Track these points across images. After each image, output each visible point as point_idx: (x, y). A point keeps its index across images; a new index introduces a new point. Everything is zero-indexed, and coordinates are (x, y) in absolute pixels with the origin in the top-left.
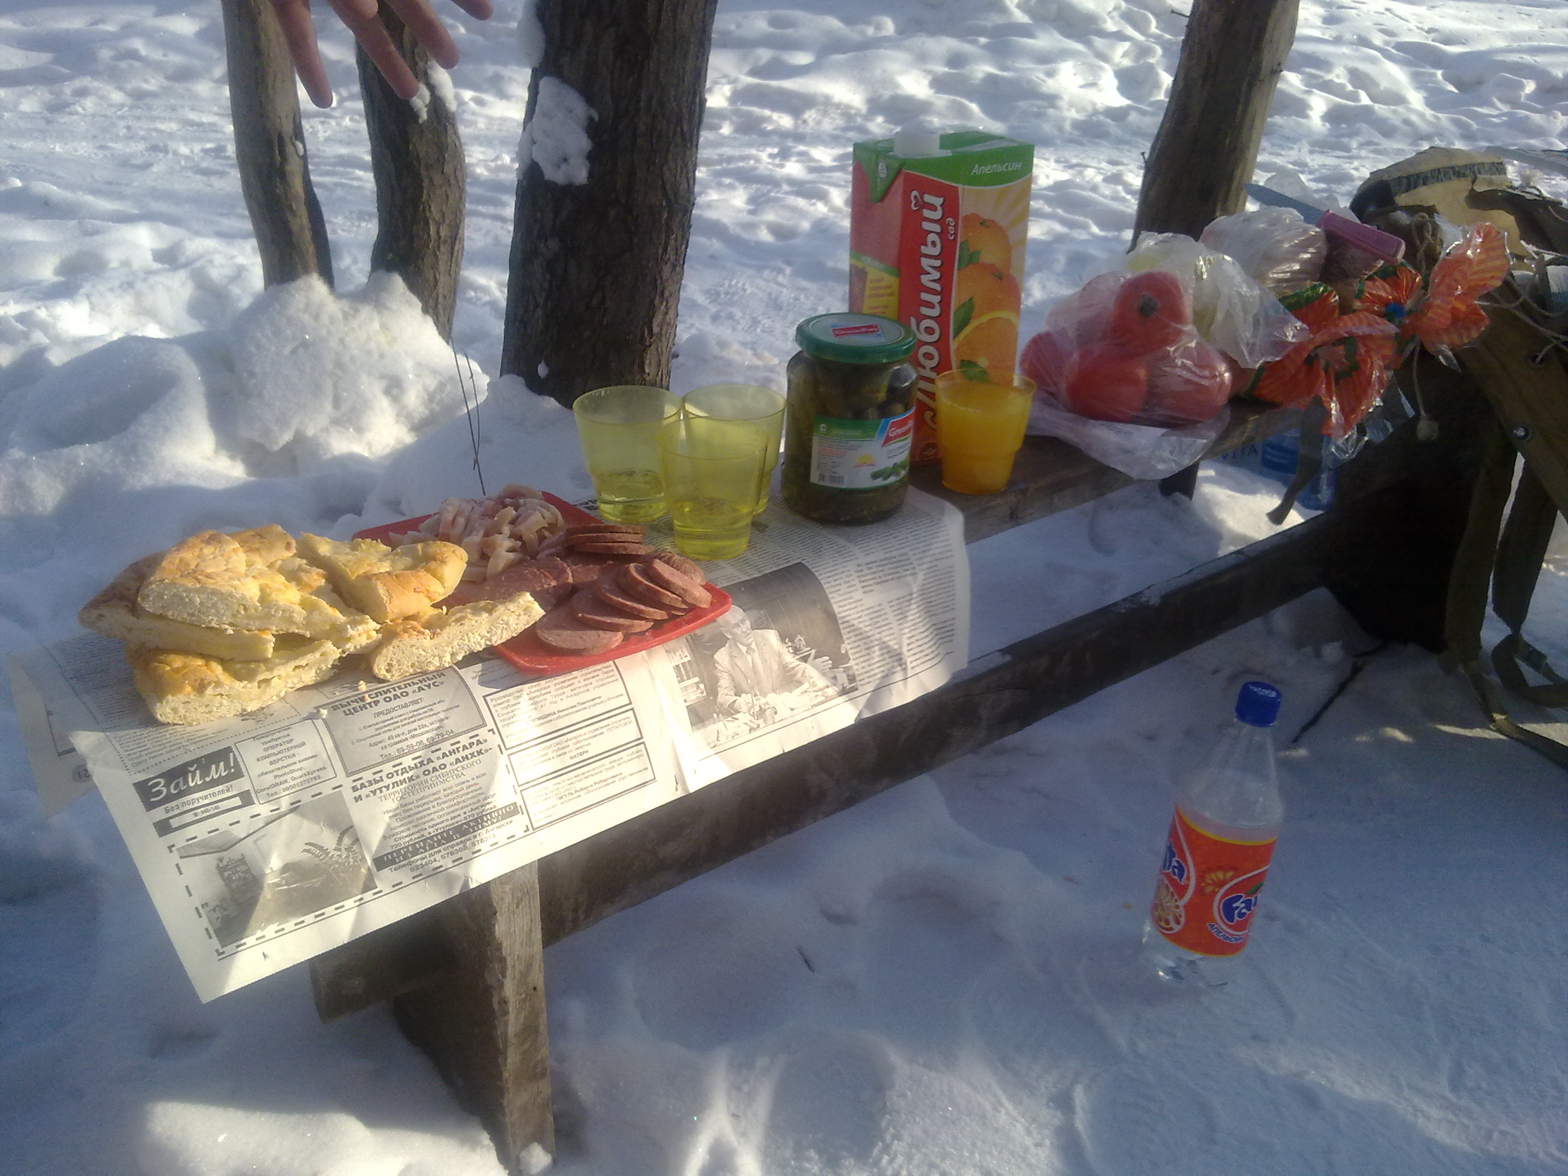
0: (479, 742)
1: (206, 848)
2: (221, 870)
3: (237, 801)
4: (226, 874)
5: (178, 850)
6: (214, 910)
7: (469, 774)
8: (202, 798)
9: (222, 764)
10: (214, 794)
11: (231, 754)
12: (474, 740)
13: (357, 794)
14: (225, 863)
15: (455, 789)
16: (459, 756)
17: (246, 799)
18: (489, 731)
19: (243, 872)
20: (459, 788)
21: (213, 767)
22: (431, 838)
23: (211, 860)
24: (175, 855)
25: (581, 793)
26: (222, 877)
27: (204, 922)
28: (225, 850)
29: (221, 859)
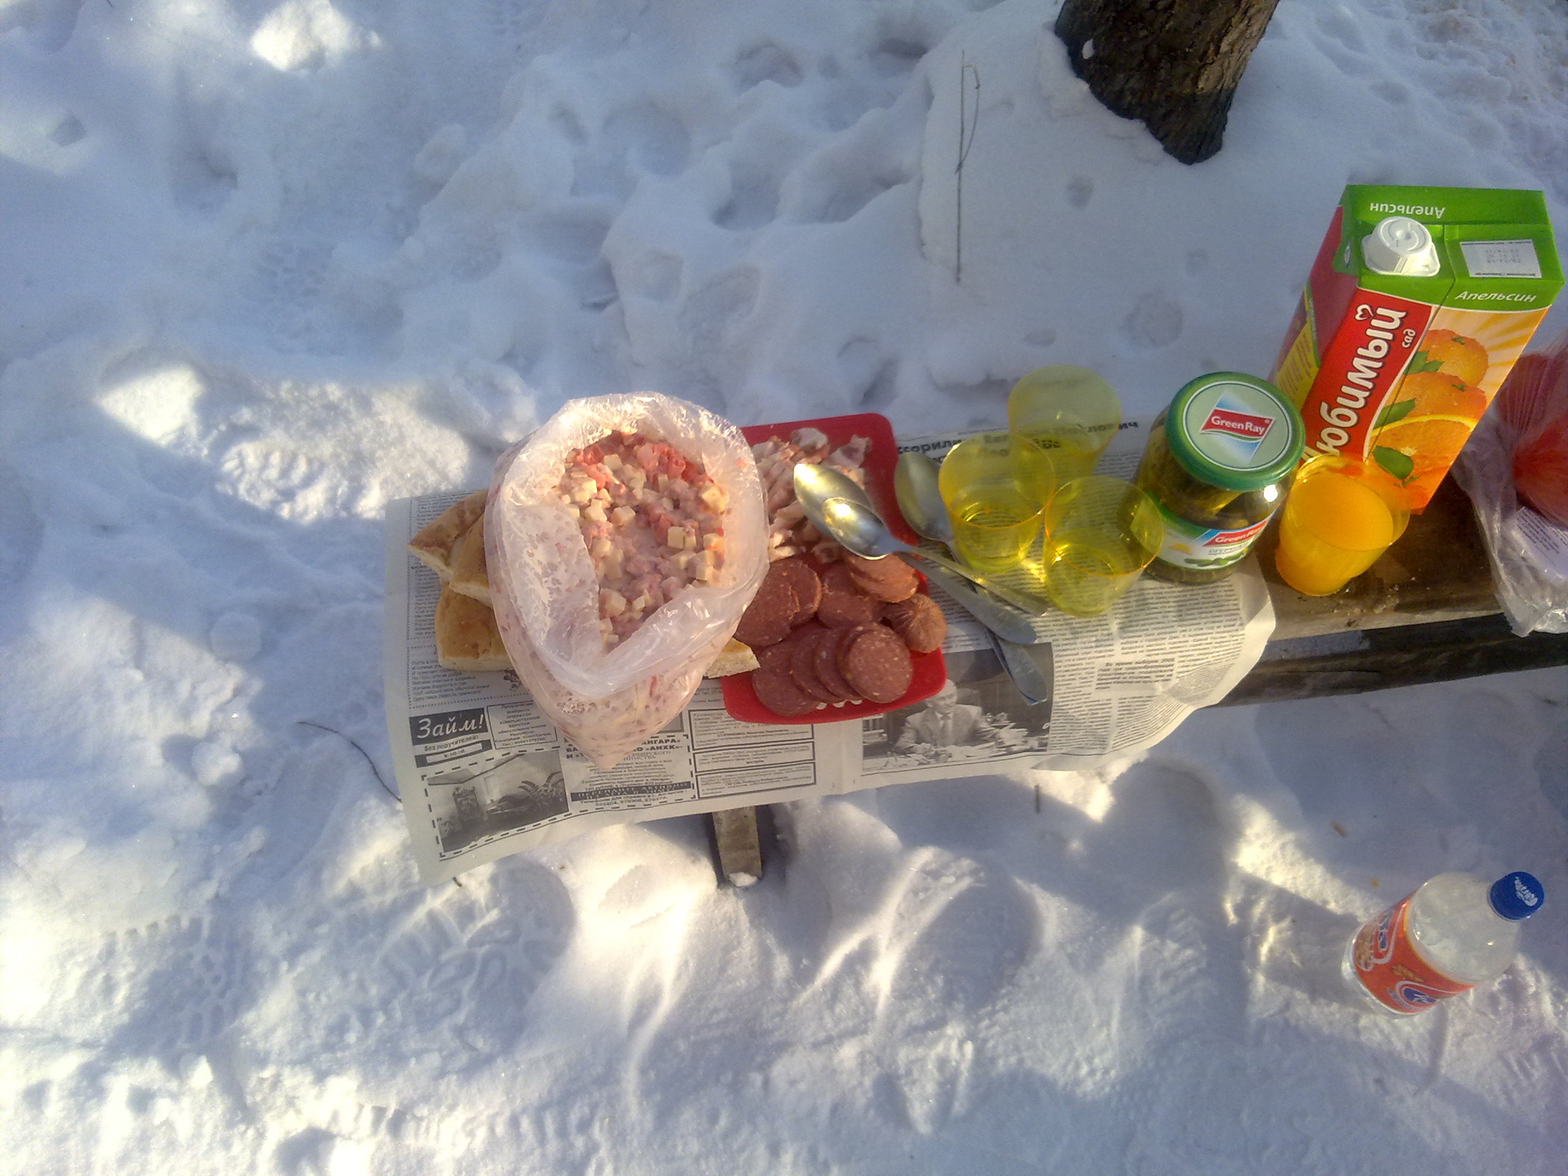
0: (673, 741)
1: (447, 780)
2: (456, 796)
3: (479, 746)
4: (459, 800)
5: (428, 779)
6: (445, 824)
7: (659, 758)
8: (453, 743)
9: (473, 721)
10: (463, 741)
11: (482, 716)
12: (670, 739)
13: (569, 753)
14: (460, 792)
15: (645, 764)
16: (655, 746)
17: (487, 745)
18: (684, 735)
19: (471, 800)
20: (647, 765)
21: (467, 722)
22: (617, 789)
23: (450, 788)
24: (426, 782)
25: (748, 784)
26: (456, 801)
27: (436, 832)
28: (462, 783)
29: (457, 789)
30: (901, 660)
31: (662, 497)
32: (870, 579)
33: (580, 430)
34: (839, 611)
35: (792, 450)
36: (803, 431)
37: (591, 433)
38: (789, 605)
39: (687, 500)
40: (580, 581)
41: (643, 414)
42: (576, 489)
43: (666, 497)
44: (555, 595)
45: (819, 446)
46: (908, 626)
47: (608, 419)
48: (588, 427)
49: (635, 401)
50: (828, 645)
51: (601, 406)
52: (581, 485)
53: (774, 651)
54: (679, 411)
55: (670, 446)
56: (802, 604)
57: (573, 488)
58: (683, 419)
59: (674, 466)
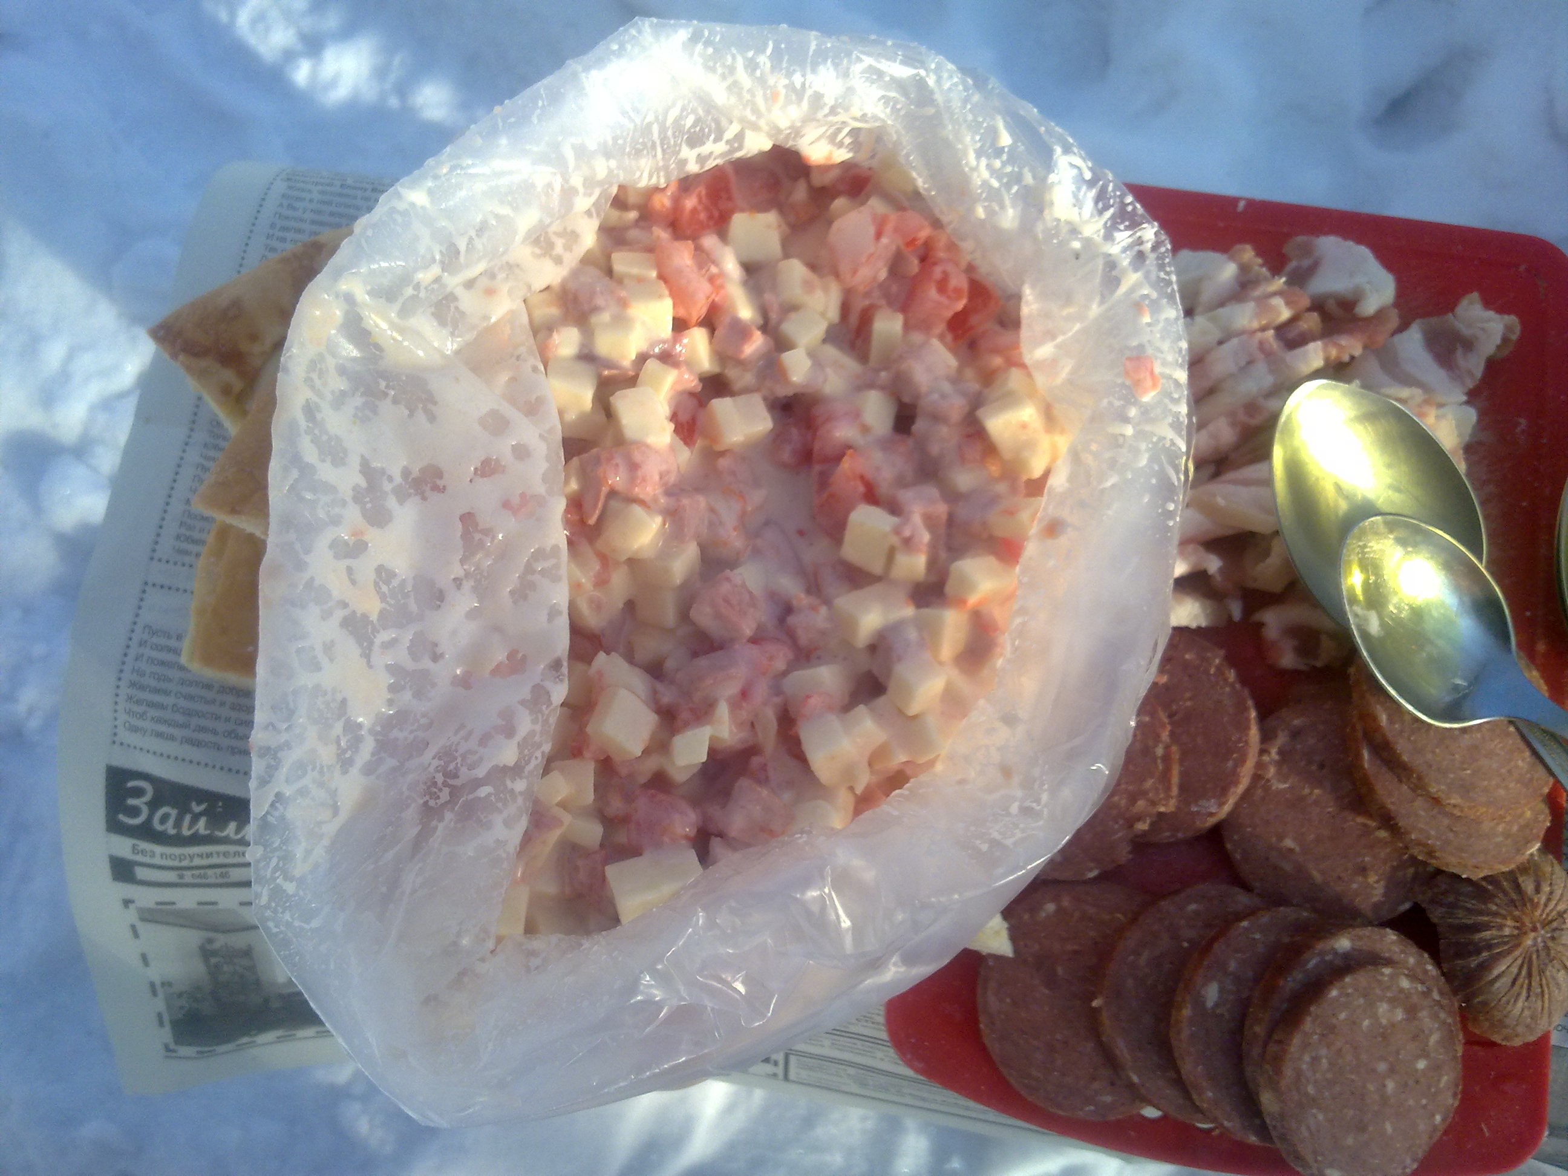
1: (186, 920)
2: (206, 953)
4: (213, 960)
5: (139, 909)
6: (180, 997)
8: (198, 856)
10: (226, 854)
14: (216, 947)
19: (243, 966)
23: (193, 938)
24: (134, 912)
26: (206, 962)
27: (158, 1005)
28: (223, 932)
29: (210, 941)
30: (1436, 1068)
31: (871, 386)
32: (1419, 786)
33: (655, 129)
34: (1289, 843)
35: (1289, 303)
36: (1329, 245)
37: (695, 140)
38: (1149, 783)
39: (937, 418)
40: (511, 656)
41: (875, 118)
42: (605, 317)
43: (882, 388)
44: (406, 697)
45: (1370, 306)
46: (1484, 967)
47: (756, 111)
48: (689, 121)
49: (857, 69)
50: (1232, 966)
51: (740, 62)
52: (623, 304)
53: (1066, 902)
54: (992, 134)
55: (937, 224)
56: (1190, 791)
57: (596, 309)
58: (997, 164)
59: (933, 293)
